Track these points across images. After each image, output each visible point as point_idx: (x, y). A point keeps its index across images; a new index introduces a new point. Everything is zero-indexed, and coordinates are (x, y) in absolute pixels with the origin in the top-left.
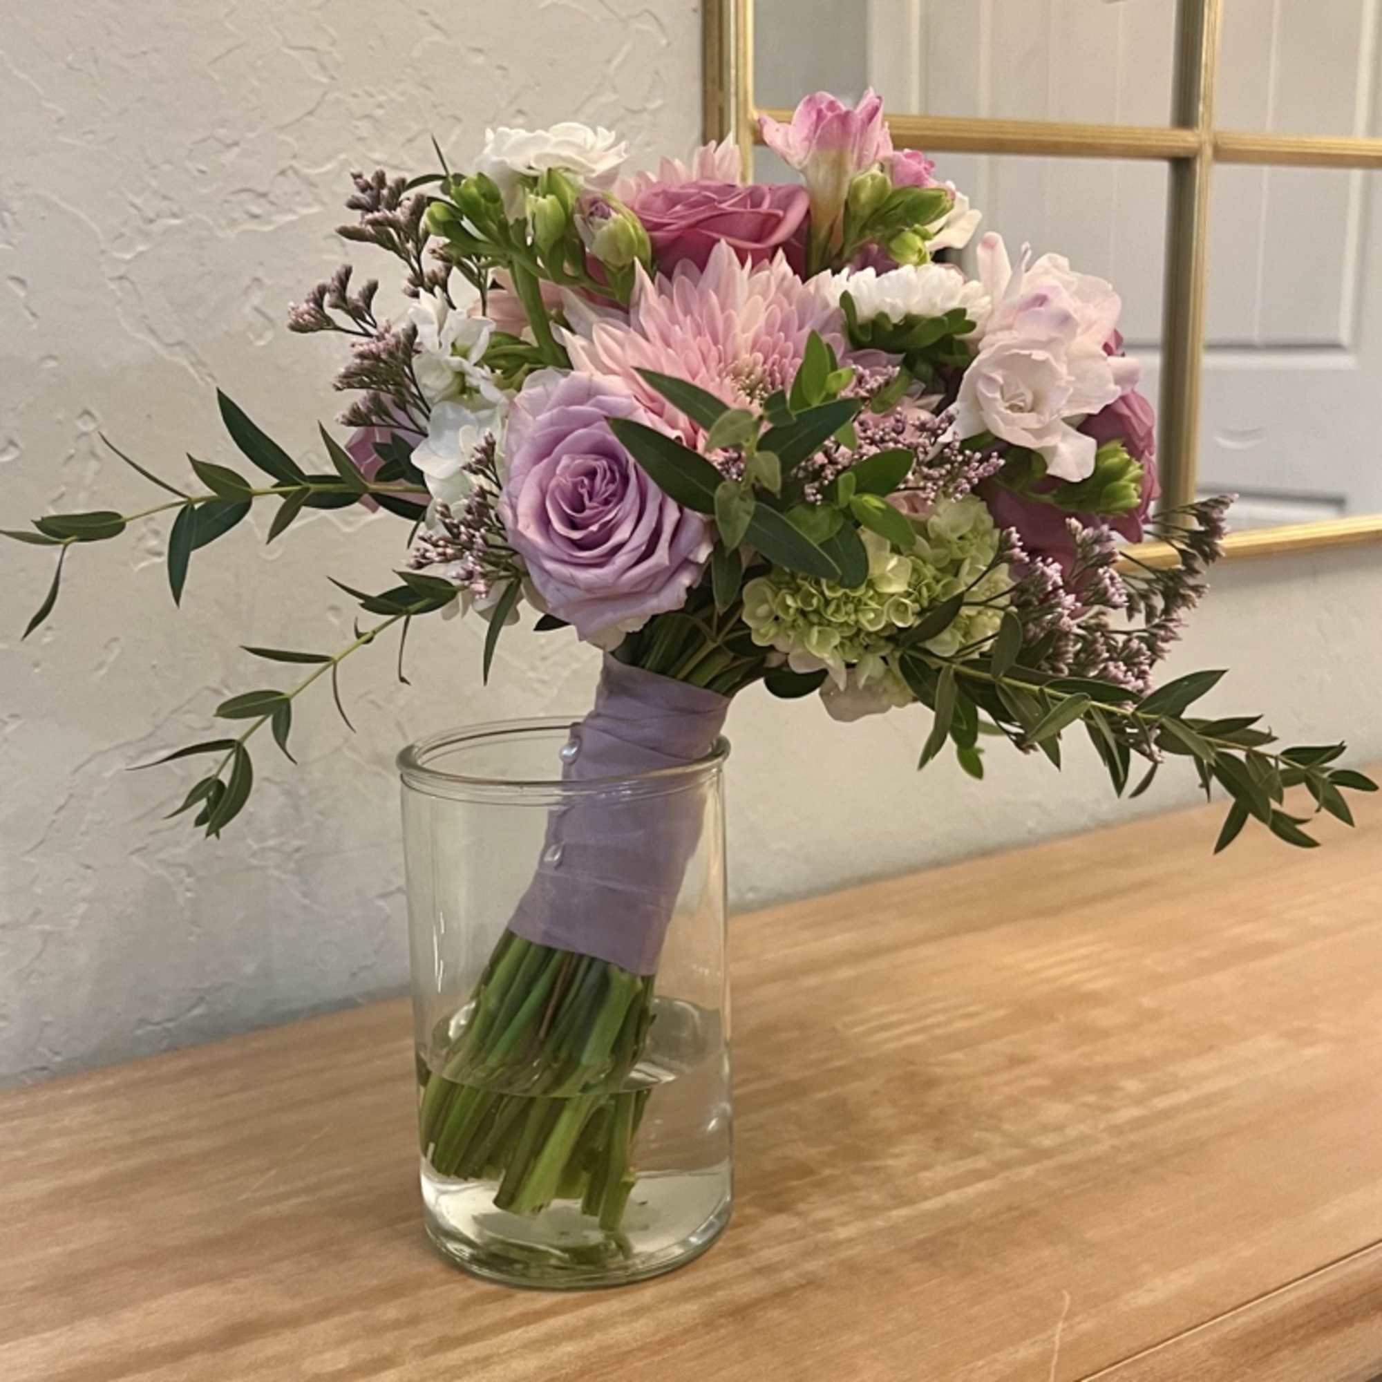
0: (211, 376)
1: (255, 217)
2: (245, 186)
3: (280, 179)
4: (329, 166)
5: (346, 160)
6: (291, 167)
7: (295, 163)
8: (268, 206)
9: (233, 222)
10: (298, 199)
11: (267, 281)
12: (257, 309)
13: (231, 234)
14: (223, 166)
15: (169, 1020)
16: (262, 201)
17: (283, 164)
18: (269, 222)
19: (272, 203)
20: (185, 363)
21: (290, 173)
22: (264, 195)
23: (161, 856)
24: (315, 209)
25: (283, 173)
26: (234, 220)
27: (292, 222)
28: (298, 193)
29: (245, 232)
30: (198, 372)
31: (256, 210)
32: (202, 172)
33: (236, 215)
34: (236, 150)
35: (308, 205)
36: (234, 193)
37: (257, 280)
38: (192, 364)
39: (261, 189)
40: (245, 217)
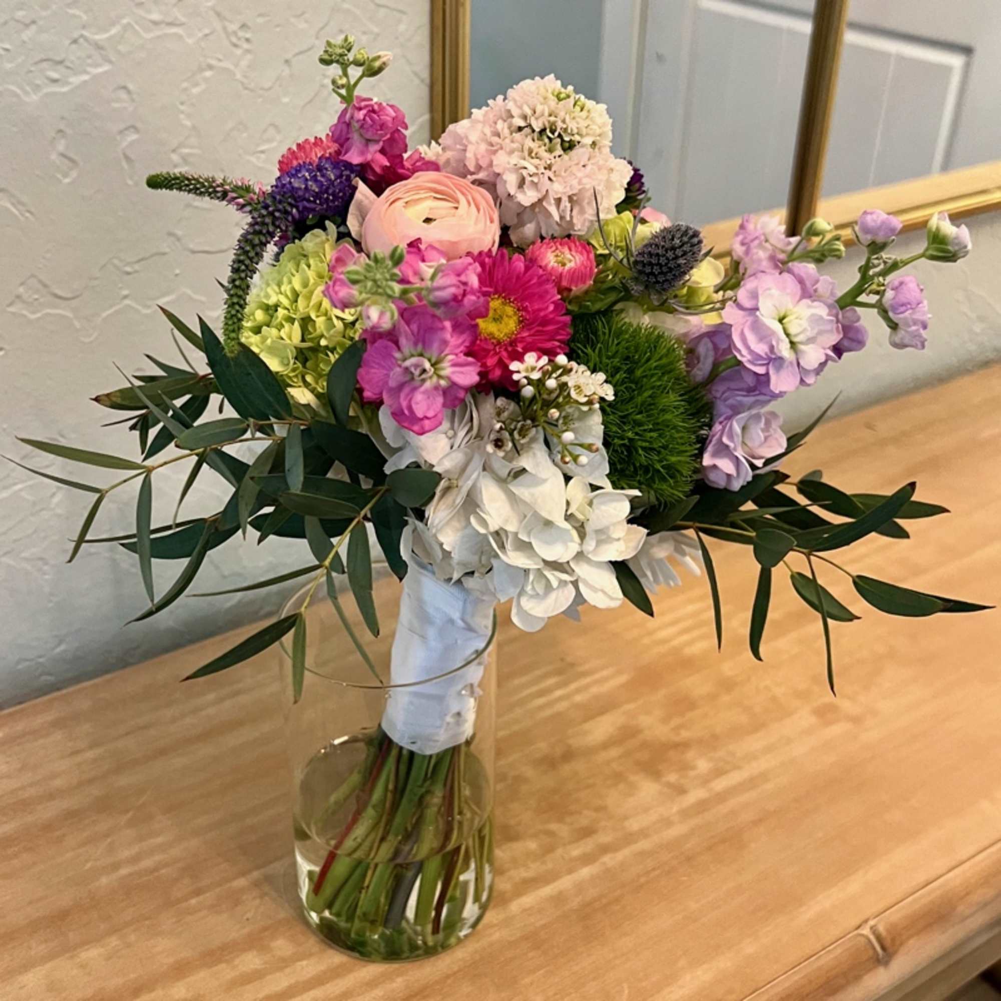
0: (29, 211)
1: (55, 81)
2: (43, 56)
3: (74, 46)
4: (113, 31)
5: (129, 24)
6: (82, 36)
7: (85, 33)
8: (63, 70)
9: (37, 88)
10: (89, 61)
11: (69, 131)
12: (63, 155)
13: (35, 98)
14: (24, 42)
15: (40, 657)
16: (59, 67)
17: (75, 35)
18: (68, 83)
19: (68, 68)
20: (9, 206)
21: (81, 40)
22: (61, 62)
23: (23, 555)
24: (106, 67)
25: (75, 41)
26: (38, 86)
27: (85, 82)
28: (89, 57)
29: (47, 95)
30: (18, 210)
31: (55, 75)
32: (7, 50)
33: (38, 82)
34: (34, 28)
35: (97, 65)
36: (36, 63)
37: (60, 131)
38: (13, 204)
39: (58, 58)
40: (46, 81)
